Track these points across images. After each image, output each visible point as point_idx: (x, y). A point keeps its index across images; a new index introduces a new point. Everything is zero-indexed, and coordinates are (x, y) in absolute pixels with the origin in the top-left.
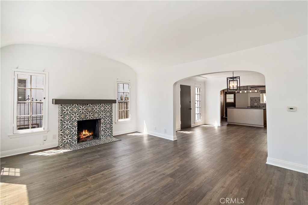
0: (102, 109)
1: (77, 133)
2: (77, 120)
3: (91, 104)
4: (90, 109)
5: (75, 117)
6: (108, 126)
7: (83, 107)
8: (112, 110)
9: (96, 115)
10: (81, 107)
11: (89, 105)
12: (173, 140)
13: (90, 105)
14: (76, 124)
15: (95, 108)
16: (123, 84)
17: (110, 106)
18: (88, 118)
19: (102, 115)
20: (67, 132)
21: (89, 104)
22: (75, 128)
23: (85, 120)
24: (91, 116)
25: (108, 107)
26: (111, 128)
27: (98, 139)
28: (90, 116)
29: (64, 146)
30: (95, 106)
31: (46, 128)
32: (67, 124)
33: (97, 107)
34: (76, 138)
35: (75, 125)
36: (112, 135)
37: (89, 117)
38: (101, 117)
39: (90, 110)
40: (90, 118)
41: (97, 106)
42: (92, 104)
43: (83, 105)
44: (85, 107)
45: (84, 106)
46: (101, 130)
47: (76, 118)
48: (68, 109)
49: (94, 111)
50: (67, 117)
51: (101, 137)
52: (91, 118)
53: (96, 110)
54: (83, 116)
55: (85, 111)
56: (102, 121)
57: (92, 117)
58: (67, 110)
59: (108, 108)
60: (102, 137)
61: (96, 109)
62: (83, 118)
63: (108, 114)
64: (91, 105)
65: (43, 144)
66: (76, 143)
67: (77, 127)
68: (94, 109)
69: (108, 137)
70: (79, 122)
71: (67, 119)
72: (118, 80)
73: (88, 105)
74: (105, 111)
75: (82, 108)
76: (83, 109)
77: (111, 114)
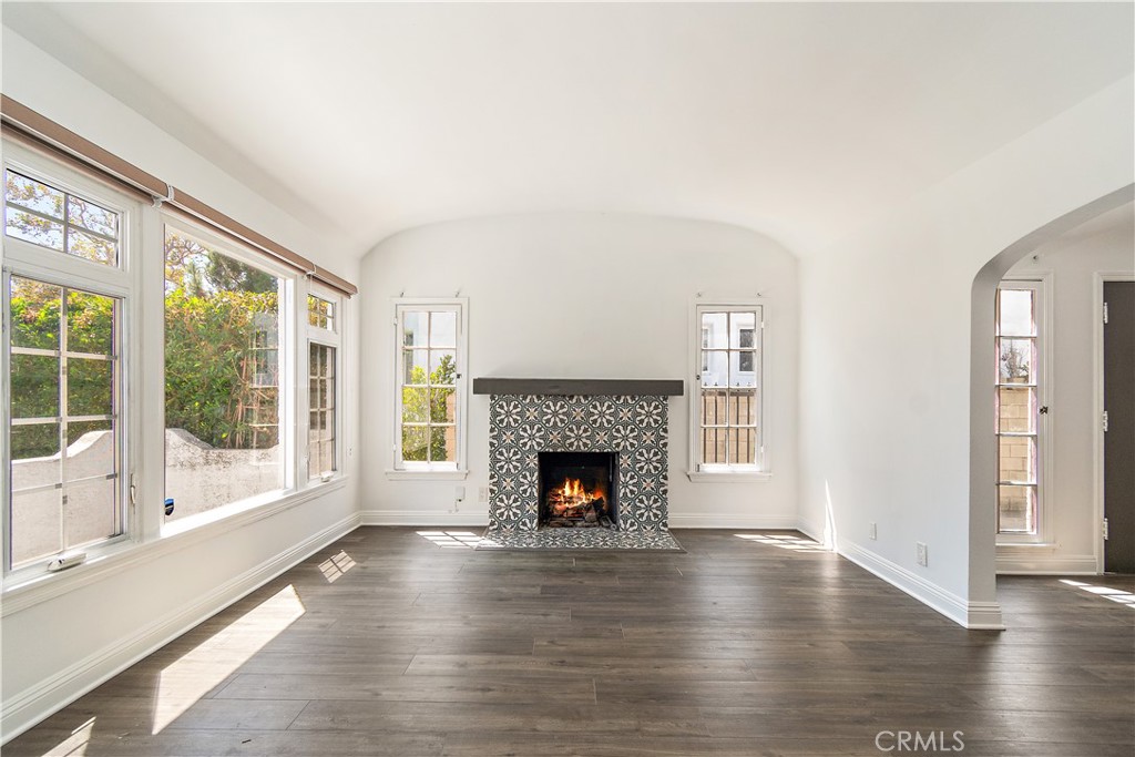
0: (625, 414)
1: (536, 495)
2: (536, 447)
3: (581, 398)
4: (579, 414)
5: (532, 437)
6: (649, 484)
7: (555, 405)
8: (666, 423)
9: (602, 438)
10: (548, 407)
11: (574, 401)
12: (966, 624)
13: (578, 401)
14: (533, 462)
15: (596, 412)
16: (729, 314)
17: (656, 407)
18: (571, 444)
19: (623, 441)
20: (508, 484)
21: (576, 397)
22: (532, 476)
23: (562, 453)
24: (584, 440)
25: (647, 409)
26: (661, 494)
27: (608, 527)
28: (579, 438)
29: (499, 529)
30: (598, 404)
31: (463, 464)
32: (509, 461)
33: (603, 410)
34: (533, 508)
35: (532, 465)
36: (665, 525)
37: (576, 443)
38: (621, 448)
39: (578, 418)
40: (578, 446)
41: (606, 404)
42: (586, 397)
43: (556, 397)
44: (562, 407)
45: (559, 404)
46: (621, 495)
47: (535, 442)
48: (511, 409)
49: (595, 421)
50: (508, 438)
51: (621, 522)
52: (582, 448)
53: (599, 420)
54: (555, 437)
55: (562, 421)
56: (624, 461)
57: (585, 445)
58: (508, 414)
59: (649, 414)
60: (625, 523)
61: (602, 414)
62: (555, 443)
63: (649, 438)
64: (583, 400)
65: (457, 511)
66: (534, 525)
67: (536, 474)
68: (593, 414)
69: (649, 528)
70: (543, 456)
71: (508, 441)
72: (700, 301)
73: (571, 397)
74: (632, 423)
75: (553, 408)
76: (555, 414)
77: (663, 438)
